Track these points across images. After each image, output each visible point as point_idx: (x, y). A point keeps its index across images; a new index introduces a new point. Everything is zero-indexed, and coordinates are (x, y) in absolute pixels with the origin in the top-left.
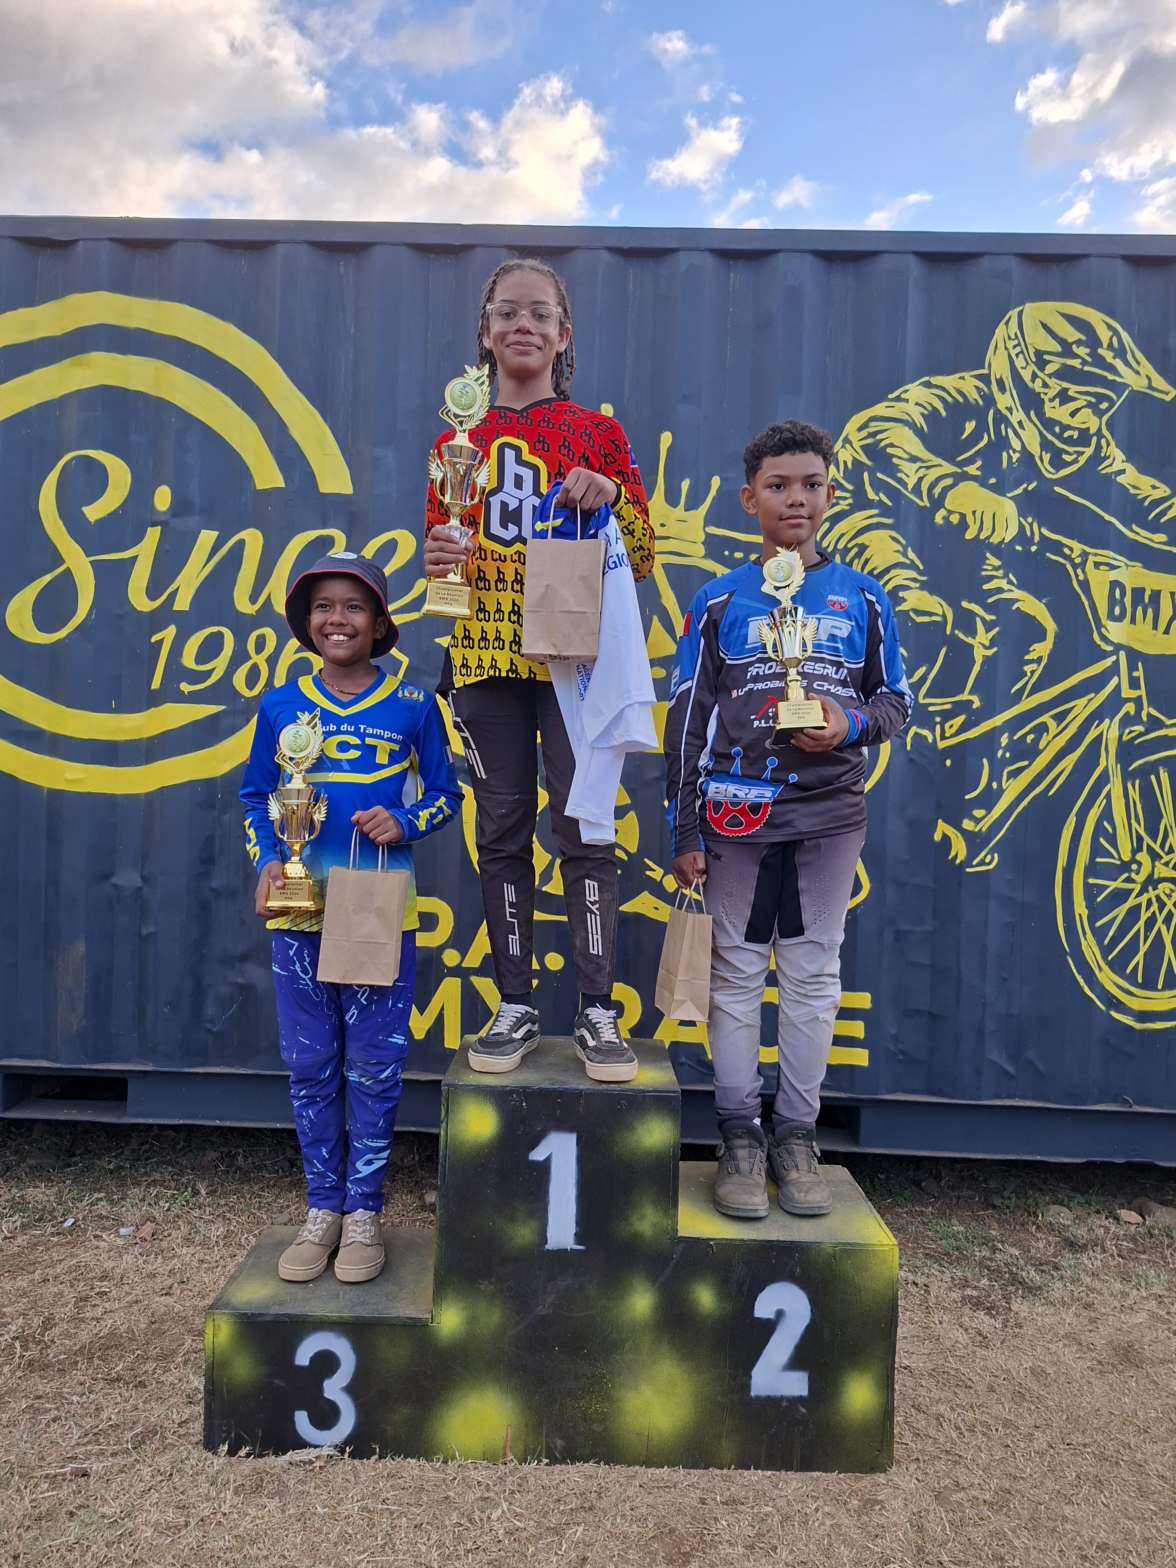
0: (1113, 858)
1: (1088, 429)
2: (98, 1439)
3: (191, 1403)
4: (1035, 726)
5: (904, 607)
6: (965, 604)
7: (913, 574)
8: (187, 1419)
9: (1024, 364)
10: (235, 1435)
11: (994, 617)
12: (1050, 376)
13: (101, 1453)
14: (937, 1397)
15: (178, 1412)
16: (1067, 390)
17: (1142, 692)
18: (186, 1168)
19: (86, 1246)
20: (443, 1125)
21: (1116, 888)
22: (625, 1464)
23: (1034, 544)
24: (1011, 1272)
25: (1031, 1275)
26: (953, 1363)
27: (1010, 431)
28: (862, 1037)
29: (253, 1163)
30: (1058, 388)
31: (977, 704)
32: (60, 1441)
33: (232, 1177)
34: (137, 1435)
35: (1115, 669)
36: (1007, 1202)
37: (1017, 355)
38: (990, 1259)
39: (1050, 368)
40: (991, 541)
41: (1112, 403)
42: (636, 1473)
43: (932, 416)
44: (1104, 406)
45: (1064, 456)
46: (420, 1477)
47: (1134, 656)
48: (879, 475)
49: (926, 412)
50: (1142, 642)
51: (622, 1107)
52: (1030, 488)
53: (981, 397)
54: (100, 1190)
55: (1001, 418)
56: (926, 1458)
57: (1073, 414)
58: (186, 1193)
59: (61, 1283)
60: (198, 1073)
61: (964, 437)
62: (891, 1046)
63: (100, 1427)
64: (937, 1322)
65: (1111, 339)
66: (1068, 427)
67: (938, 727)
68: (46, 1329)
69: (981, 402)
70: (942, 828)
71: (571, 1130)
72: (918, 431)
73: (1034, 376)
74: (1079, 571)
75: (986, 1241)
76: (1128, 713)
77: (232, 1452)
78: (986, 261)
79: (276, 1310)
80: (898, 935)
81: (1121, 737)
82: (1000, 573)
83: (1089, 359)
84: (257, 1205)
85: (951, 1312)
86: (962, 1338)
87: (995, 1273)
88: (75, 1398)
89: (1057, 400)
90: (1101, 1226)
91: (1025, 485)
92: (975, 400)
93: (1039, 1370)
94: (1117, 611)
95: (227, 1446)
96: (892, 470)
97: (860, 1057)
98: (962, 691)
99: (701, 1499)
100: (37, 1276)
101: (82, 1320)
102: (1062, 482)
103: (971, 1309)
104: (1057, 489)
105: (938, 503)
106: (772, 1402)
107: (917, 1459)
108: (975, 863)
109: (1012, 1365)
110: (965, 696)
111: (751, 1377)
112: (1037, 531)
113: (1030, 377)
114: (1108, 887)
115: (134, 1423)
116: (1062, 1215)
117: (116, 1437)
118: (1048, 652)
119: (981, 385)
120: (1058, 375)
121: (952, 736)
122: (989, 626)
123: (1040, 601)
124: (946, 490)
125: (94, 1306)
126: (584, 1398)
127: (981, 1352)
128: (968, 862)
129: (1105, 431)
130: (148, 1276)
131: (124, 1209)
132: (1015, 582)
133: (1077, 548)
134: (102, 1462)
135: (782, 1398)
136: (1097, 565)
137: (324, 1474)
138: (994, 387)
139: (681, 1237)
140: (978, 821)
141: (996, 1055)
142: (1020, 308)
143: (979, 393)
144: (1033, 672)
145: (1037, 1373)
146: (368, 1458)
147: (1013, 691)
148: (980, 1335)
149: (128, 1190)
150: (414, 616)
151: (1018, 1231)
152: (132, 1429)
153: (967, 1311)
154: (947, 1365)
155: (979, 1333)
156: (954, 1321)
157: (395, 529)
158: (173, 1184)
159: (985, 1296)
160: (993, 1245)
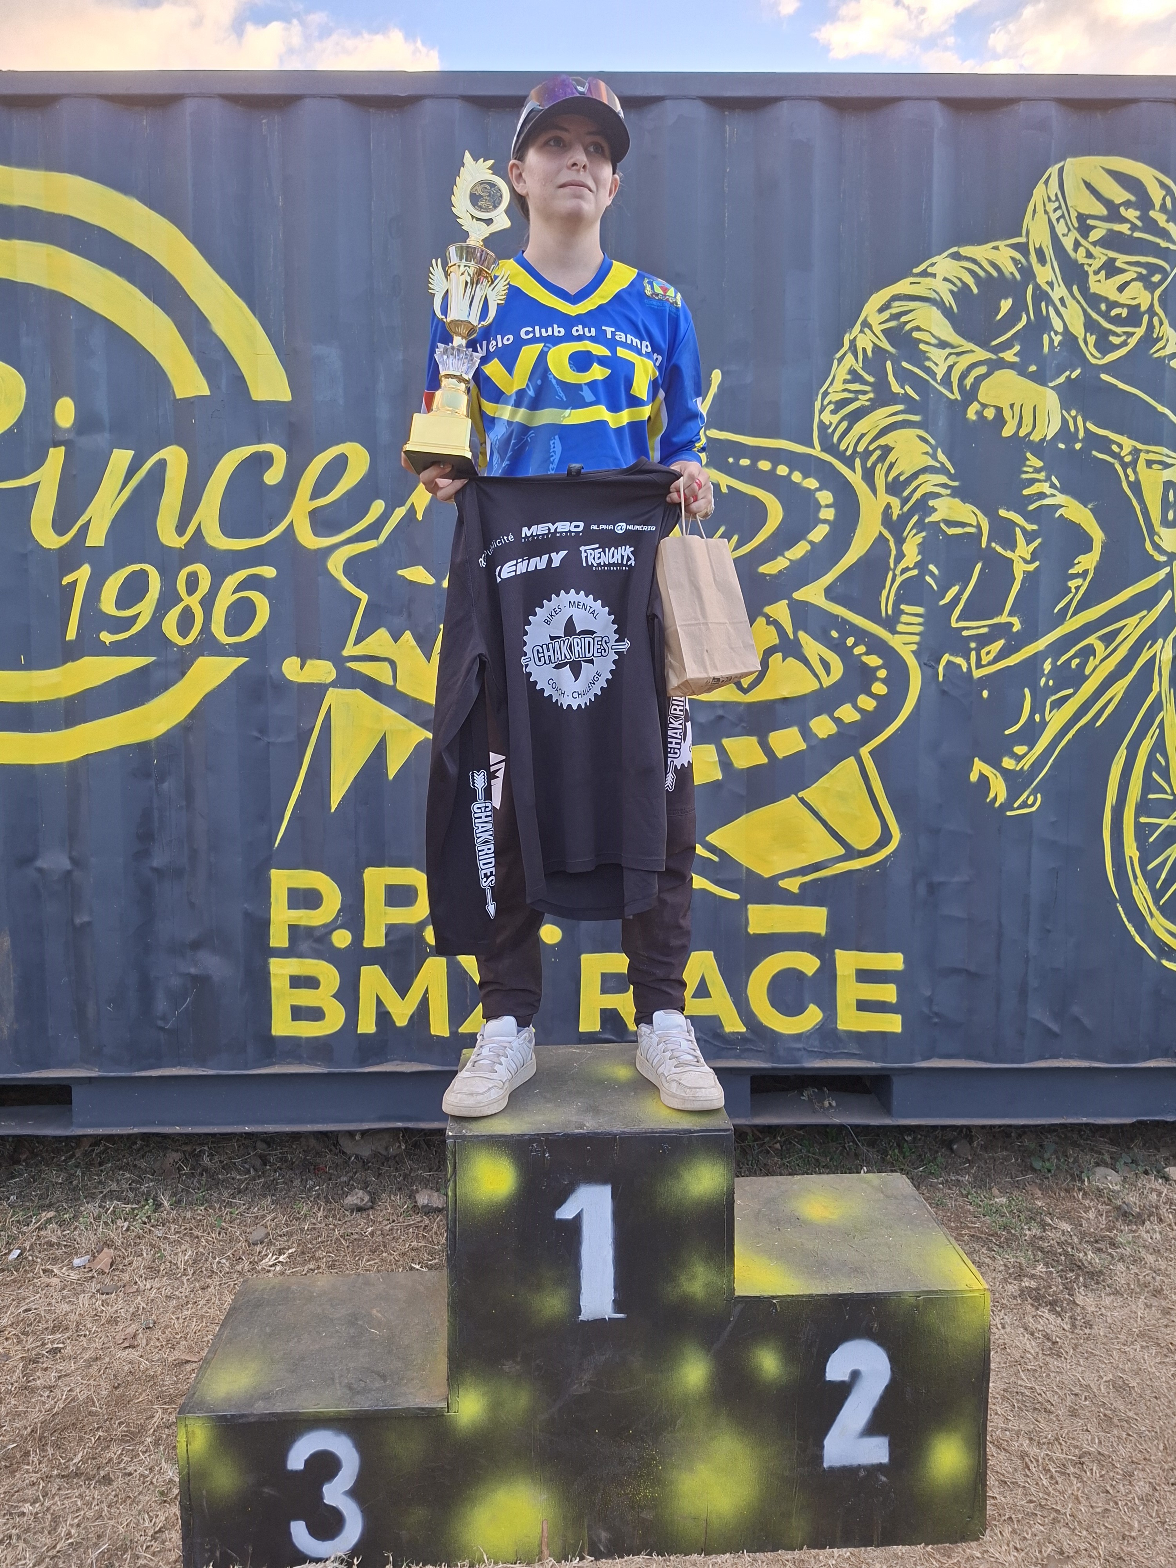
0: (1166, 793)
1: (1139, 305)
3: (165, 1501)
5: (934, 518)
6: (1002, 513)
8: (162, 1527)
10: (221, 1553)
11: (1035, 527)
12: (1094, 244)
15: (151, 1518)
16: (1114, 260)
18: (146, 1172)
19: (35, 1286)
20: (451, 1184)
21: (1168, 826)
23: (1078, 441)
24: (1066, 1254)
25: (1090, 1257)
26: (1026, 1381)
27: (1051, 309)
28: (894, 1001)
29: (221, 1162)
30: (1104, 259)
31: (1017, 627)
33: (199, 1182)
34: (102, 1553)
35: (1169, 583)
36: (1048, 1164)
37: (1058, 220)
38: (1041, 1238)
40: (1031, 438)
41: (1165, 275)
42: (695, 1564)
43: (962, 293)
44: (1156, 278)
45: (1112, 339)
49: (955, 289)
51: (664, 1151)
52: (1073, 376)
53: (1018, 270)
54: (49, 1206)
55: (1041, 296)
56: (1020, 1516)
57: (1121, 288)
58: (147, 1207)
59: (7, 1339)
60: (151, 1077)
61: (999, 317)
62: (926, 1010)
63: (58, 1547)
64: (999, 1326)
65: (1164, 199)
66: (1116, 304)
69: (1018, 277)
71: (604, 1182)
72: (947, 312)
73: (1077, 245)
74: (1129, 471)
75: (1034, 1216)
78: (1021, 108)
79: (261, 1408)
80: (932, 887)
82: (1042, 476)
83: (1139, 224)
84: (228, 1217)
86: (1031, 1346)
87: (1050, 1257)
88: (27, 1508)
90: (1152, 1190)
91: (1068, 373)
92: (1012, 273)
93: (1120, 1382)
94: (1171, 515)
96: (919, 358)
97: (893, 1023)
98: (1001, 613)
101: (33, 1390)
102: (1110, 368)
103: (1032, 1305)
105: (970, 395)
106: (849, 1472)
107: (1010, 1518)
109: (1090, 1379)
110: (1004, 618)
111: (823, 1447)
112: (1081, 426)
113: (1072, 246)
114: (1161, 825)
115: (99, 1537)
116: (1109, 1178)
117: (79, 1558)
118: (1094, 564)
119: (1018, 256)
120: (1103, 242)
122: (1030, 537)
123: (1086, 506)
125: (46, 1369)
126: (631, 1484)
127: (1054, 1363)
129: (1158, 309)
130: (108, 1322)
131: (76, 1233)
132: (1058, 485)
133: (1128, 444)
135: (859, 1467)
136: (1149, 464)
139: (739, 1297)
141: (1039, 1013)
142: (1061, 164)
143: (1016, 266)
144: (1078, 588)
145: (1120, 1387)
147: (1056, 611)
148: (1048, 1339)
149: (80, 1205)
150: (372, 544)
151: (1063, 1198)
152: (96, 1545)
153: (1029, 1308)
154: (1020, 1382)
155: (1047, 1337)
156: (1017, 1323)
157: (344, 442)
158: (131, 1195)
159: (1044, 1287)
160: (1042, 1220)
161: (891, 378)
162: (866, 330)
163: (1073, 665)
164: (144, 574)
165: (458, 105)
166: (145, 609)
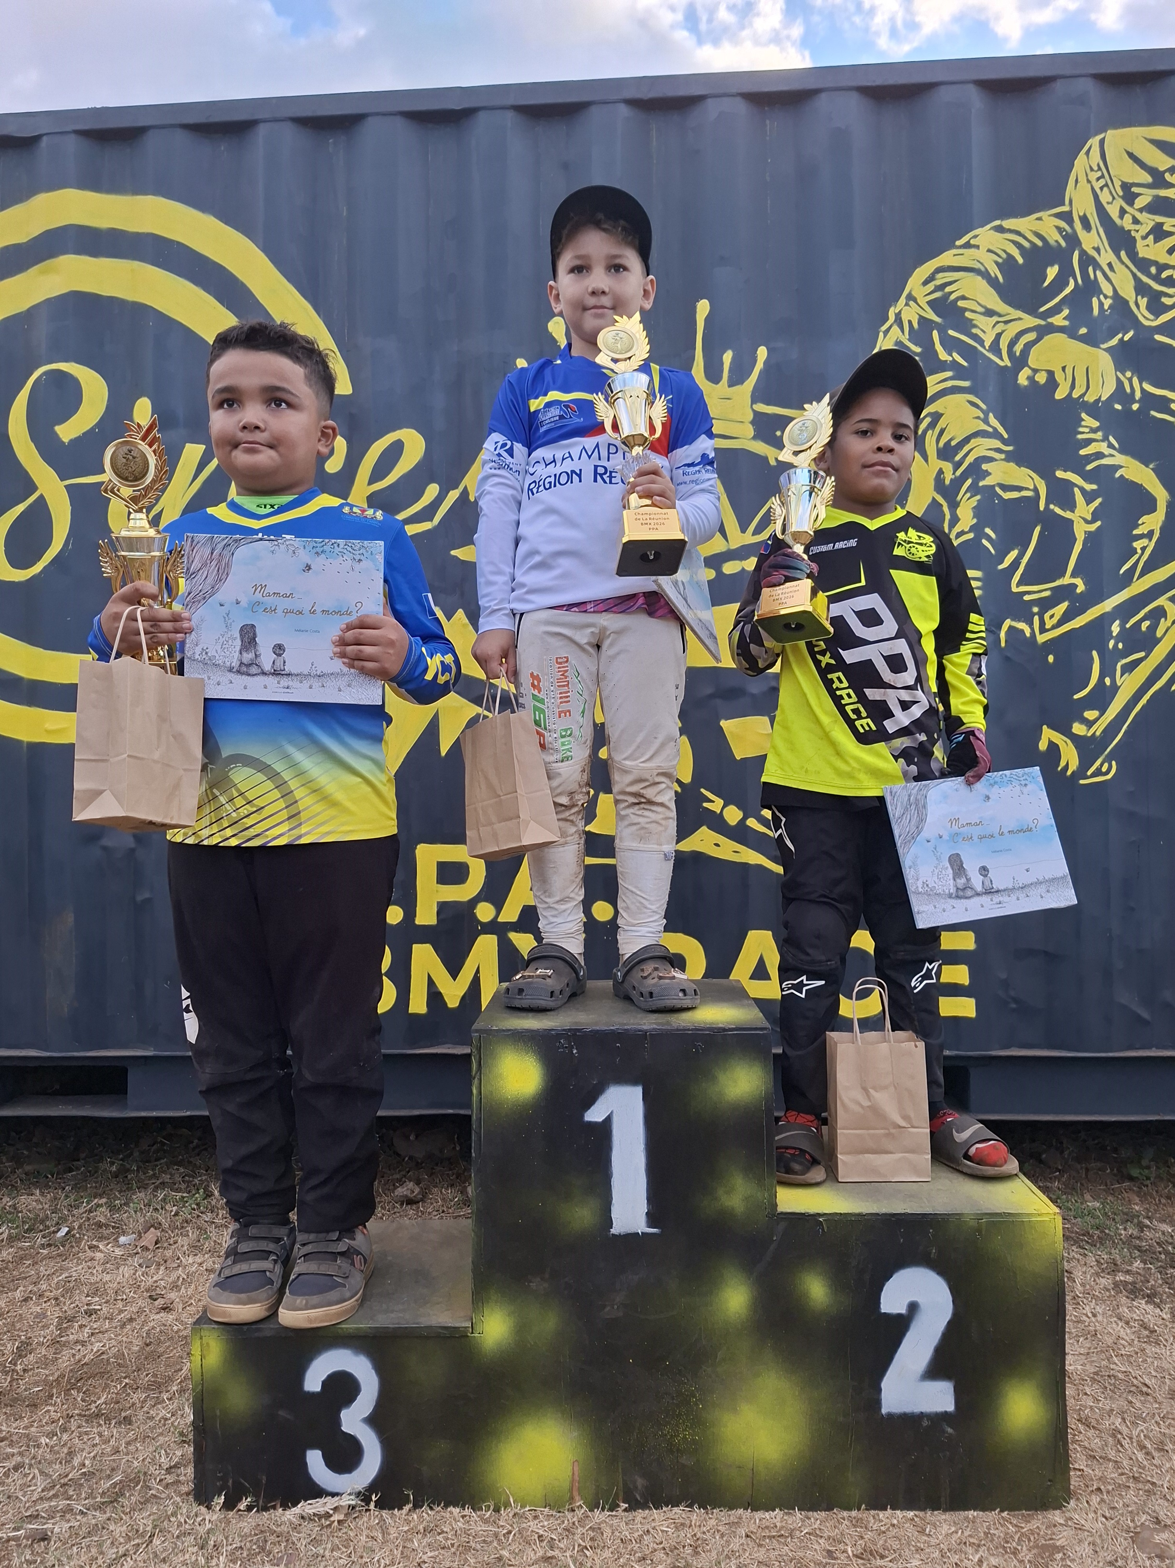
2: (66, 1492)
3: (184, 1442)
4: (1150, 611)
6: (1060, 474)
7: (997, 444)
8: (178, 1463)
9: (1111, 199)
10: (233, 1482)
11: (1094, 487)
12: (1141, 210)
13: (69, 1510)
14: (1108, 1408)
15: (167, 1454)
16: (1162, 224)
18: (199, 1168)
19: (79, 1259)
20: (476, 1081)
22: (725, 1507)
23: (1135, 401)
24: (1167, 1252)
26: (1119, 1366)
27: (1099, 273)
28: (967, 984)
31: (1081, 588)
32: (20, 1494)
34: (115, 1485)
36: (1146, 1171)
37: (1101, 188)
38: (1139, 1238)
39: (1140, 202)
40: (1086, 399)
42: (740, 1518)
43: (1007, 265)
46: (466, 1532)
48: (951, 332)
49: (1000, 260)
51: (697, 1050)
52: (1126, 338)
53: (1063, 237)
54: (101, 1196)
55: (1087, 261)
56: (1110, 1488)
58: (197, 1196)
59: (45, 1302)
61: (1046, 284)
62: (1001, 993)
63: (70, 1476)
64: (1090, 1315)
67: (1036, 618)
68: (20, 1356)
69: (1063, 244)
70: (1048, 735)
71: (634, 1082)
72: (992, 282)
73: (1123, 212)
75: (1129, 1218)
77: (229, 1505)
78: (1059, 87)
82: (1099, 435)
85: (1104, 1301)
86: (1126, 1333)
87: (1147, 1254)
88: (44, 1440)
89: (1151, 237)
91: (1120, 335)
92: (1057, 241)
95: (223, 1497)
96: (966, 326)
97: (966, 1008)
98: (1062, 574)
99: (829, 1552)
100: (18, 1294)
101: (65, 1345)
103: (1128, 1297)
104: (1158, 337)
105: (1020, 362)
106: (910, 1421)
107: (1099, 1489)
108: (1089, 773)
110: (1066, 580)
111: (880, 1390)
112: (1138, 387)
113: (1118, 214)
115: (113, 1470)
117: (89, 1488)
118: (1160, 524)
119: (1063, 224)
121: (1054, 627)
122: (1089, 497)
123: (1147, 466)
124: (1029, 346)
125: (80, 1327)
126: (668, 1423)
127: (1150, 1350)
128: (1081, 772)
131: (126, 1215)
132: (1117, 445)
134: (69, 1521)
135: (922, 1415)
137: (345, 1530)
138: (1078, 225)
139: (782, 1213)
140: (1090, 724)
141: (1126, 997)
142: (1102, 136)
143: (1061, 233)
144: (1143, 549)
146: (400, 1508)
147: (1122, 572)
148: (1145, 1328)
149: (133, 1194)
150: (426, 526)
151: (1164, 1205)
152: (109, 1477)
153: (1124, 1300)
154: (1112, 1366)
155: (1144, 1326)
156: (1110, 1313)
157: (400, 428)
158: (183, 1186)
159: (1142, 1281)
160: (1140, 1222)
161: (938, 347)
162: (911, 303)
165: (510, 115)
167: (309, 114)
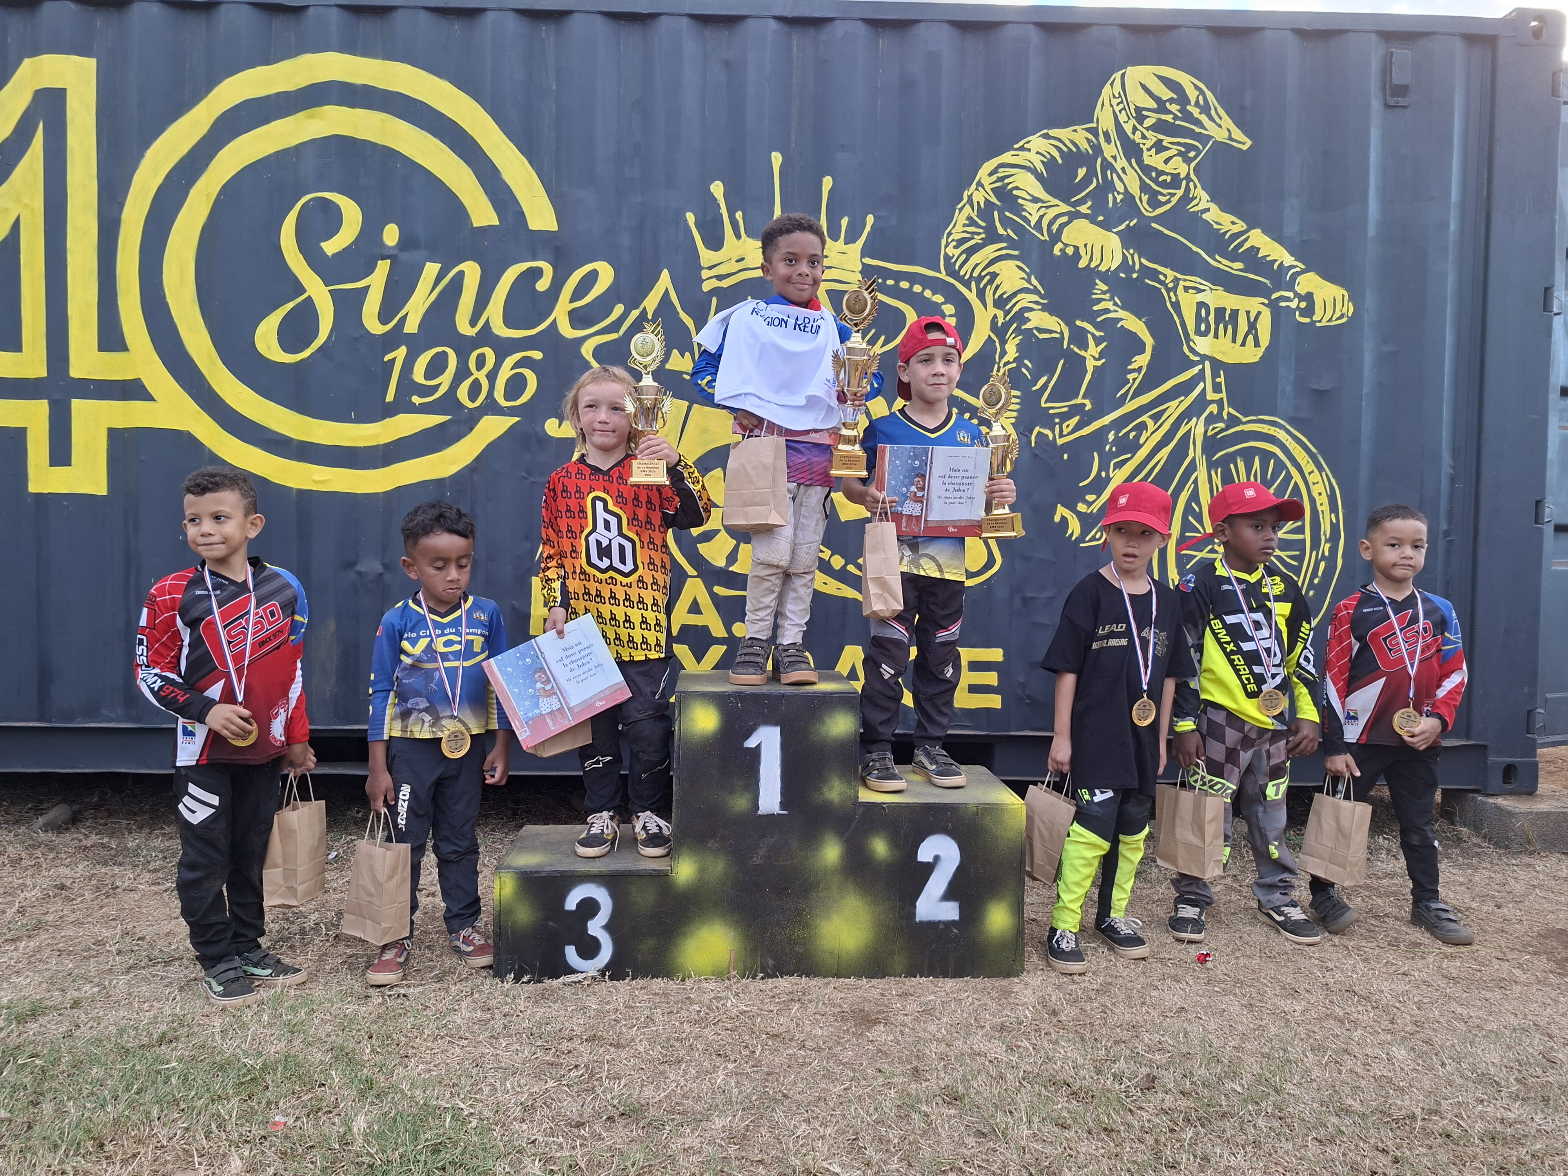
1: (1179, 174)
5: (1028, 326)
6: (1078, 323)
7: (1036, 298)
9: (1127, 119)
10: (518, 966)
11: (1102, 334)
12: (1147, 129)
16: (1162, 140)
17: (1224, 395)
20: (677, 722)
21: (1202, 558)
22: (821, 976)
27: (1114, 176)
28: (996, 685)
30: (1155, 139)
31: (1088, 407)
34: (437, 975)
35: (1201, 376)
37: (1120, 111)
39: (1148, 123)
40: (1100, 269)
41: (1199, 152)
42: (830, 981)
43: (1050, 164)
44: (1192, 154)
45: (1160, 197)
46: (666, 988)
47: (1217, 365)
48: (1007, 213)
49: (1045, 160)
50: (1223, 353)
51: (814, 705)
52: (1131, 225)
53: (1091, 146)
55: (1107, 166)
57: (1166, 162)
61: (1077, 181)
65: (1198, 97)
66: (1163, 173)
67: (1057, 427)
69: (1090, 152)
70: (1061, 511)
71: (775, 724)
72: (1039, 176)
73: (1135, 129)
74: (1172, 294)
76: (1212, 412)
77: (517, 979)
78: (1093, 31)
79: (549, 869)
80: (1025, 600)
81: (1206, 432)
82: (1107, 296)
83: (1180, 115)
89: (1154, 149)
91: (1127, 222)
94: (1203, 327)
95: (512, 975)
96: (1018, 209)
97: (994, 701)
98: (1077, 396)
102: (1157, 219)
104: (1153, 225)
105: (1056, 237)
106: (932, 926)
108: (1087, 539)
110: (1079, 401)
111: (916, 907)
112: (1137, 261)
114: (1196, 556)
115: (432, 968)
118: (1147, 362)
119: (1091, 137)
120: (1153, 128)
121: (1069, 434)
124: (1063, 226)
126: (789, 927)
128: (1081, 539)
129: (1193, 176)
132: (1120, 304)
133: (1170, 274)
135: (940, 922)
136: (1186, 289)
137: (592, 988)
138: (1102, 138)
139: (861, 803)
140: (1089, 504)
142: (1123, 71)
143: (1089, 144)
144: (1134, 380)
146: (624, 980)
147: (1118, 396)
150: (614, 336)
157: (596, 261)
161: (998, 224)
162: (980, 188)
163: (1131, 437)
164: (445, 354)
165: (685, 20)
166: (445, 380)
167: (529, 7)
